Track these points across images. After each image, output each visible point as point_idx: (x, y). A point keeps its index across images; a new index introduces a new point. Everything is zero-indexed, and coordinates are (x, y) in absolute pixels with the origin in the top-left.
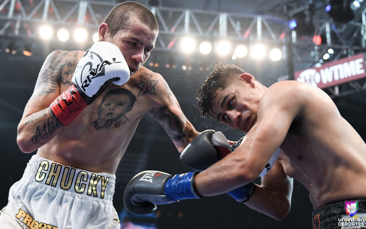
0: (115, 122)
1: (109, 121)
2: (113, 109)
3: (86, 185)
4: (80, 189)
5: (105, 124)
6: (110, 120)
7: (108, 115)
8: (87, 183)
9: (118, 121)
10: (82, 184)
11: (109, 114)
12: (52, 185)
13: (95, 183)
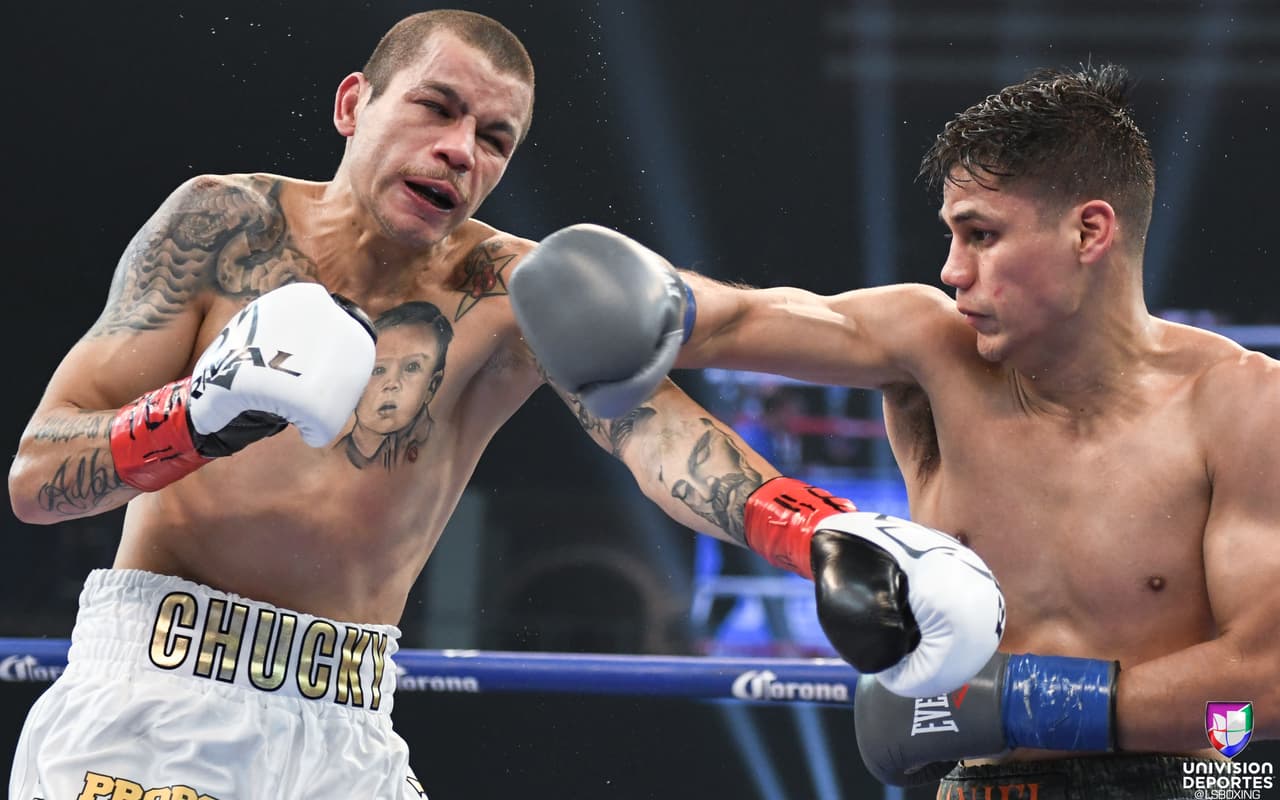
0: (406, 443)
1: (389, 438)
2: (395, 388)
3: (330, 667)
4: (315, 685)
5: (380, 449)
6: (393, 432)
7: (383, 412)
8: (334, 662)
9: (412, 438)
10: (319, 665)
11: (384, 408)
12: (218, 678)
13: (357, 657)
